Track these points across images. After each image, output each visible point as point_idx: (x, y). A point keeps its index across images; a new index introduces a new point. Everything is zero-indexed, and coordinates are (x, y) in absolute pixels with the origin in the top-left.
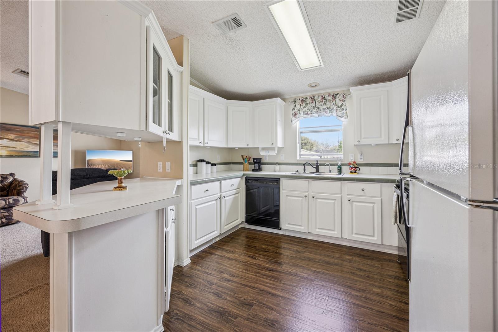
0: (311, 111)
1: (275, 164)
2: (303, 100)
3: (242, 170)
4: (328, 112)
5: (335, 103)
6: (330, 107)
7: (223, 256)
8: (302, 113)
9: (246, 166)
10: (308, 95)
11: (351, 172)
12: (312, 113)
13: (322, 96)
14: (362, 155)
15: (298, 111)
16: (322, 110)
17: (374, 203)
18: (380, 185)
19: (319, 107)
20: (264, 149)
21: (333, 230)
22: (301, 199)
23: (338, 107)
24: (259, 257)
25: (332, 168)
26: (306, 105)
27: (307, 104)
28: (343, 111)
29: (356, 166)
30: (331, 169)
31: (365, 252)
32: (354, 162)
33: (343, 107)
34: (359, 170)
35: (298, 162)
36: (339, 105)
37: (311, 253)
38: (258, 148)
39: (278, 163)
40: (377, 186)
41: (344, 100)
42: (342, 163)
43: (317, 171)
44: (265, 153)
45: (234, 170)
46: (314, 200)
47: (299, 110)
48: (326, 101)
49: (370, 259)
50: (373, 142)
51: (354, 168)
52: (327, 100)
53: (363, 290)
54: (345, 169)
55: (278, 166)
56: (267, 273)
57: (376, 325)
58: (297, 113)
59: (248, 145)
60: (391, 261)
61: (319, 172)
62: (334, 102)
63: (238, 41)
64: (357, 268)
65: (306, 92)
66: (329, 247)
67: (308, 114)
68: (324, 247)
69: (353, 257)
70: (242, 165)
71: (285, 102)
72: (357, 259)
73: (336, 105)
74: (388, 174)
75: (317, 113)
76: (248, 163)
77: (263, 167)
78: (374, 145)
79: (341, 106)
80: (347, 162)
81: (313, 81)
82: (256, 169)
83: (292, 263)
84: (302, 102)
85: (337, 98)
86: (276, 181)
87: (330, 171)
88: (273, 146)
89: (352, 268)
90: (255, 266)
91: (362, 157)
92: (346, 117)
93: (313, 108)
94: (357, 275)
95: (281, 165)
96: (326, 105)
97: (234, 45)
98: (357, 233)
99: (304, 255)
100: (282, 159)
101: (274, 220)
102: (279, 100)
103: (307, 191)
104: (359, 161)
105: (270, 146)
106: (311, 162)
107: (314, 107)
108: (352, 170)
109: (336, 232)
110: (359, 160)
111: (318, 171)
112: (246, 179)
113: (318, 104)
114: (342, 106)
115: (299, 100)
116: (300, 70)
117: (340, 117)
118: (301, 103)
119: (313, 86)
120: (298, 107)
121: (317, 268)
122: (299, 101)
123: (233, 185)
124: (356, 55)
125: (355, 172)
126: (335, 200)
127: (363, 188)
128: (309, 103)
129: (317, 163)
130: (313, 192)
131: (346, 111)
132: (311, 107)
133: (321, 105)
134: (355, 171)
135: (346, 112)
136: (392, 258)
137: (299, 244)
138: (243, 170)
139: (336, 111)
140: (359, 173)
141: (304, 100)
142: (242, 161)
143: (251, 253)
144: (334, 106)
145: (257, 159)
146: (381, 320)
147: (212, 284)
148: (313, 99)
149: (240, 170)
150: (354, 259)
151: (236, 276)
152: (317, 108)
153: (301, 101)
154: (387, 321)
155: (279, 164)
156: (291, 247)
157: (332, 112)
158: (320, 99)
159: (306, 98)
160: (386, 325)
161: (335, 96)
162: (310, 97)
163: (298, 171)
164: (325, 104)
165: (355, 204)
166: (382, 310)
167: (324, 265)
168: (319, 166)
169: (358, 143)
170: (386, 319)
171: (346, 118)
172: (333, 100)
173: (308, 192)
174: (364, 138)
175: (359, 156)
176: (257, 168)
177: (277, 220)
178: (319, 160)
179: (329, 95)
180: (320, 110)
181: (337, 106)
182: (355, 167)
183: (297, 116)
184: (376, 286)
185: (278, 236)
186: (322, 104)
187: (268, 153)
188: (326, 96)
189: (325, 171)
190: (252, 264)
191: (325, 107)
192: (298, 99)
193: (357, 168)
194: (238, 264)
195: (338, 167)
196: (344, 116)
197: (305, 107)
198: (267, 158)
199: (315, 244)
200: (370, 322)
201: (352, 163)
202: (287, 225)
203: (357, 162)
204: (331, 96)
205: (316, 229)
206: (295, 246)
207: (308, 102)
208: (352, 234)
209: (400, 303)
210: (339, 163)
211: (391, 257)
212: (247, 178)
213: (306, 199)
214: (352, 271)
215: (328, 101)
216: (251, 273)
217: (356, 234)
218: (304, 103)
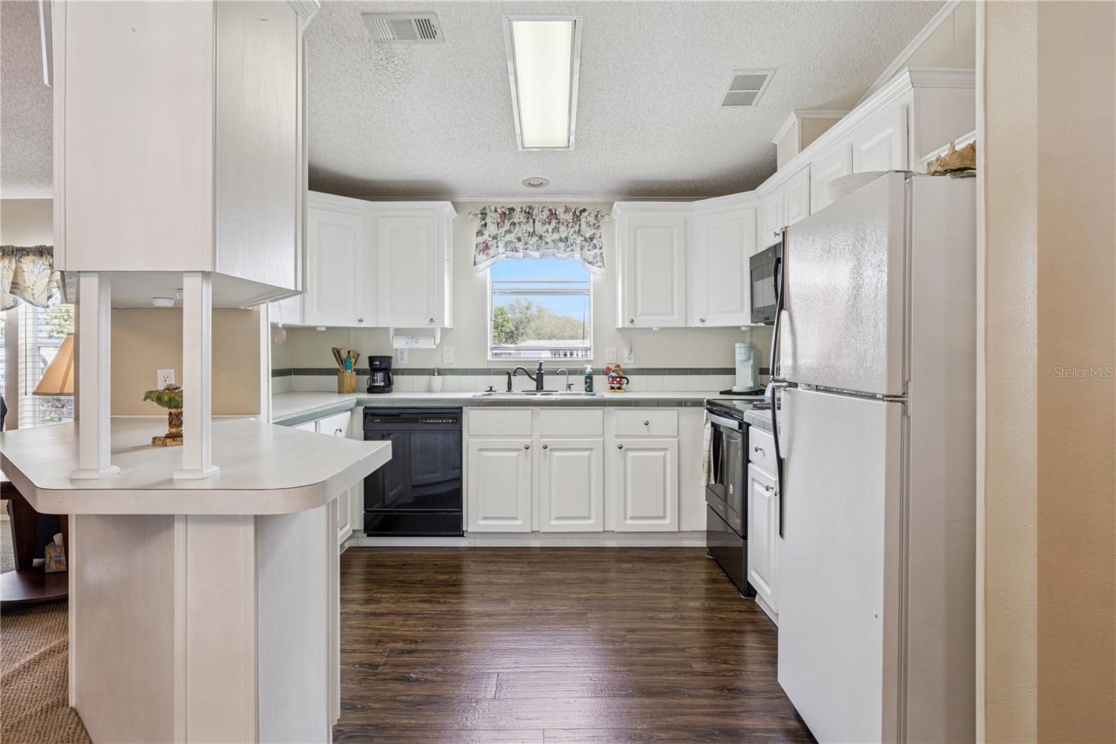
0: (526, 244)
1: (431, 372)
2: (505, 213)
3: (334, 392)
4: (563, 248)
5: (579, 231)
6: (567, 238)
7: (351, 612)
8: (501, 245)
9: (348, 380)
10: (517, 202)
11: (612, 388)
12: (526, 249)
13: (550, 210)
14: (631, 349)
15: (493, 238)
16: (551, 244)
17: (665, 449)
18: (676, 411)
19: (544, 235)
20: (399, 332)
21: (588, 518)
22: (515, 454)
23: (586, 240)
24: (445, 597)
25: (572, 379)
26: (512, 226)
27: (514, 224)
28: (596, 251)
29: (621, 374)
30: (570, 383)
31: (650, 552)
32: (618, 366)
33: (595, 241)
34: (627, 384)
35: (490, 367)
36: (588, 235)
37: (553, 571)
38: (388, 328)
39: (438, 369)
40: (671, 414)
41: (597, 225)
42: (595, 367)
43: (540, 387)
44: (407, 343)
45: (301, 392)
46: (545, 454)
47: (495, 238)
48: (559, 222)
49: (663, 562)
50: (656, 322)
51: (618, 379)
52: (562, 221)
53: (674, 608)
54: (601, 383)
55: (440, 377)
56: (487, 620)
57: (712, 648)
58: (490, 243)
59: (361, 321)
60: (697, 558)
61: (544, 389)
62: (577, 228)
63: (405, 62)
64: (649, 580)
65: (512, 195)
66: (581, 555)
67: (517, 251)
68: (571, 556)
69: (634, 563)
70: (337, 377)
71: (457, 212)
72: (643, 565)
73: (582, 235)
74: (680, 390)
75: (538, 249)
76: (355, 370)
77: (397, 379)
78: (658, 329)
79: (592, 239)
80: (602, 366)
81: (536, 173)
82: (379, 387)
83: (525, 594)
84: (501, 217)
85: (583, 220)
86: (451, 416)
87: (569, 387)
88: (433, 326)
89: (641, 581)
90: (448, 615)
91: (632, 356)
92: (601, 264)
93: (529, 236)
94: (653, 589)
95: (447, 375)
96: (558, 232)
97: (389, 68)
98: (634, 516)
99: (540, 576)
100: (448, 360)
101: (446, 513)
102: (446, 206)
103: (530, 434)
104: (627, 363)
105: (424, 324)
106: (528, 367)
107: (529, 232)
108: (615, 382)
109: (592, 522)
110: (626, 361)
111: (542, 388)
112: (365, 415)
113: (540, 228)
114: (594, 238)
115: (496, 211)
116: (520, 149)
117: (589, 263)
118: (499, 221)
119: (533, 185)
120: (492, 229)
121: (581, 593)
122: (494, 215)
123: (341, 431)
124: (641, 142)
125: (619, 388)
126: (591, 449)
127: (645, 420)
128: (519, 223)
129: (540, 369)
130: (542, 436)
131: (600, 251)
132: (525, 234)
133: (547, 231)
134: (618, 385)
135: (601, 254)
136: (698, 554)
137: (518, 560)
138: (337, 390)
139: (581, 249)
140: (627, 390)
141: (507, 213)
142: (336, 365)
143: (420, 593)
144: (575, 236)
145: (382, 359)
146: (717, 640)
147: (376, 666)
148: (528, 214)
149: (327, 392)
150: (637, 566)
151: (420, 641)
152: (538, 238)
153: (499, 216)
154: (724, 639)
155: (441, 372)
156: (504, 569)
157: (572, 251)
158: (545, 217)
159: (512, 210)
160: (726, 643)
161: (578, 213)
162: (522, 208)
163: (493, 389)
164: (556, 230)
165: (631, 454)
166: (713, 628)
167: (588, 585)
168: (544, 377)
169: (630, 325)
170: (722, 637)
171: (600, 267)
172: (574, 222)
173: (531, 436)
174: (642, 314)
175: (626, 351)
176: (382, 384)
177: (455, 513)
178: (545, 361)
179: (567, 210)
180: (547, 243)
181: (583, 239)
182: (619, 377)
183: (492, 252)
184: (691, 599)
185: (459, 551)
186: (550, 230)
187: (416, 342)
188: (560, 211)
189: (556, 387)
190: (439, 614)
191: (556, 236)
192: (493, 209)
193: (623, 378)
194: (406, 620)
195: (586, 378)
196: (597, 262)
197: (509, 231)
198: (406, 355)
199: (550, 555)
200: (702, 646)
201: (613, 367)
202: (481, 522)
203: (623, 367)
204: (571, 213)
205: (550, 520)
206: (512, 565)
207: (516, 220)
208: (625, 519)
209: (732, 613)
210: (589, 369)
211: (695, 552)
212: (367, 411)
213: (526, 455)
214: (645, 586)
215: (563, 223)
216: (450, 629)
217: (632, 518)
218: (506, 222)
